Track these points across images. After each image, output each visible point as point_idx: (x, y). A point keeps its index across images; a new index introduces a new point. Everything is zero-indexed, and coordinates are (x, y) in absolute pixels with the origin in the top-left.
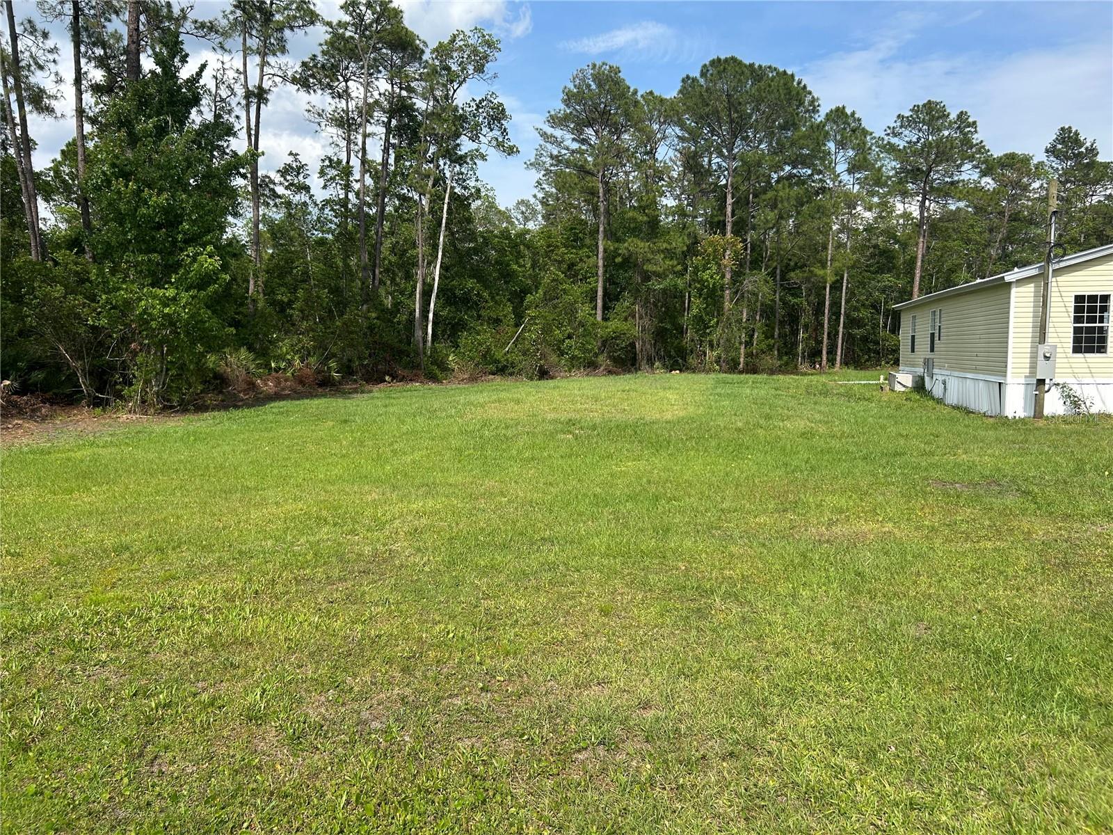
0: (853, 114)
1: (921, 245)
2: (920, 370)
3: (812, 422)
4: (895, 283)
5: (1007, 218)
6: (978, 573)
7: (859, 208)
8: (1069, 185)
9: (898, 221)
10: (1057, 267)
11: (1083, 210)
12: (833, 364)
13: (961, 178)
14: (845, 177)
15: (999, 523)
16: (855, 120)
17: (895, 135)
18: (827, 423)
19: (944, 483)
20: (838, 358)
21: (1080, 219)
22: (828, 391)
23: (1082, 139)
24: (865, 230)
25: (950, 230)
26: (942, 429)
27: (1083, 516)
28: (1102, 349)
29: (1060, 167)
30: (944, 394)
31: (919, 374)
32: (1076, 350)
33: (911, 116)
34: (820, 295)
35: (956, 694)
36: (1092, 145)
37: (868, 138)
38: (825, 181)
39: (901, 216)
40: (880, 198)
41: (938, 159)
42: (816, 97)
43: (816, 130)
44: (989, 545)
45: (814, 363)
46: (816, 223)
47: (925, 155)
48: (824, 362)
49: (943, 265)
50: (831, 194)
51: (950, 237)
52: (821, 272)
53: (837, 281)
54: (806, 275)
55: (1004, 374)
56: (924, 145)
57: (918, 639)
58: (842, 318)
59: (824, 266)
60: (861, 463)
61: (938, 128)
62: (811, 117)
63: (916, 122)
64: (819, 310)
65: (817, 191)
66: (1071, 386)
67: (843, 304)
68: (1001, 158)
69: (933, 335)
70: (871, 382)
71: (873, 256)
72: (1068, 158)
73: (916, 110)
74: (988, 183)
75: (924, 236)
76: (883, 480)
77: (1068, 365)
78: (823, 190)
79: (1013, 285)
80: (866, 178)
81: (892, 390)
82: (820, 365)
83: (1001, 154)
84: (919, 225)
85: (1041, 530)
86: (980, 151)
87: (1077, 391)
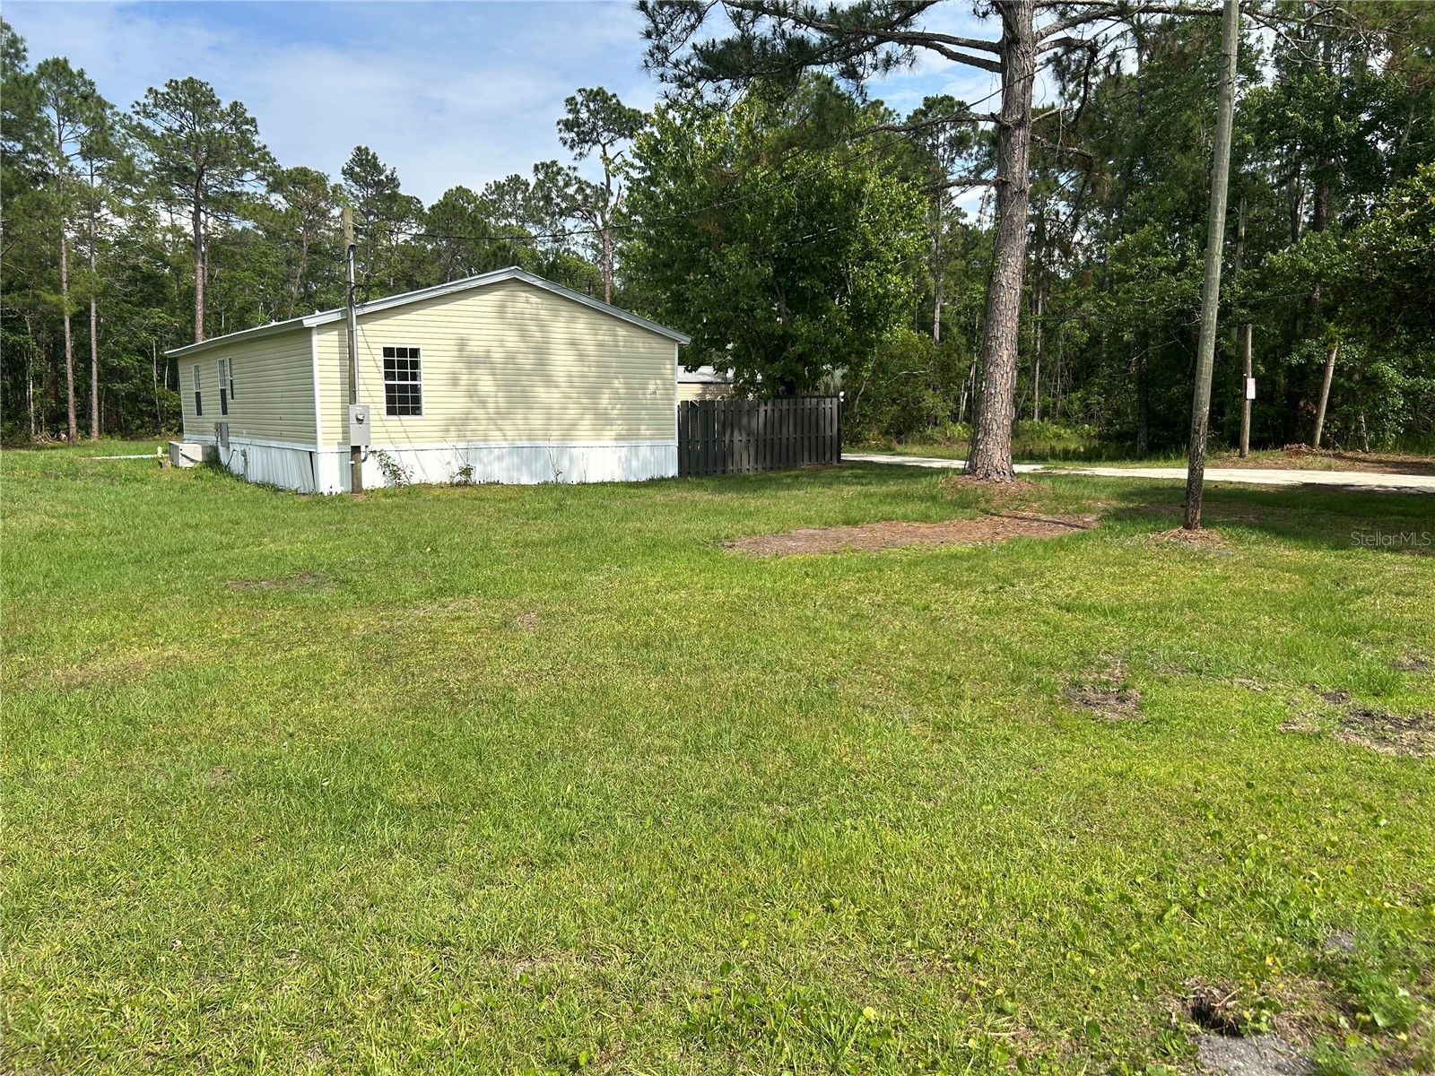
0: (81, 74)
1: (200, 272)
2: (211, 439)
3: (53, 516)
4: (168, 321)
5: (305, 249)
6: (290, 688)
7: (104, 211)
8: (372, 217)
9: (164, 236)
10: (360, 312)
11: (388, 249)
12: (88, 433)
13: (245, 190)
14: (78, 163)
15: (314, 623)
16: (85, 83)
17: (148, 115)
18: (76, 516)
19: (246, 582)
20: (95, 424)
21: (388, 260)
22: (78, 470)
23: (381, 164)
24: (117, 243)
25: (238, 257)
26: (242, 513)
27: (406, 601)
28: (416, 411)
29: (360, 195)
30: (246, 469)
31: (210, 443)
32: (391, 411)
33: (168, 94)
34: (55, 332)
35: (262, 845)
36: (392, 174)
37: (108, 112)
38: (46, 165)
39: (168, 230)
40: (134, 200)
41: (211, 160)
42: (19, 36)
43: (23, 85)
44: (303, 651)
45: (58, 431)
46: (37, 225)
47: (192, 150)
48: (73, 430)
49: (233, 301)
50: (58, 186)
51: (238, 265)
52: (53, 298)
53: (81, 312)
54: (28, 300)
55: (313, 440)
56: (190, 138)
57: (213, 789)
58: (94, 366)
59: (57, 289)
60: (131, 569)
61: (207, 118)
62: (13, 64)
63: (175, 104)
64: (56, 354)
65: (34, 178)
66: (389, 454)
67: (94, 346)
68: (291, 172)
69: (223, 392)
70: (144, 456)
71: (132, 281)
72: (368, 185)
73: (173, 85)
74: (279, 201)
75: (203, 260)
76: (163, 588)
77: (383, 429)
78: (46, 177)
79: (314, 332)
80: (110, 169)
81: (176, 467)
82: (67, 434)
83: (291, 167)
84: (195, 245)
85: (361, 622)
86: (264, 159)
87: (395, 458)
